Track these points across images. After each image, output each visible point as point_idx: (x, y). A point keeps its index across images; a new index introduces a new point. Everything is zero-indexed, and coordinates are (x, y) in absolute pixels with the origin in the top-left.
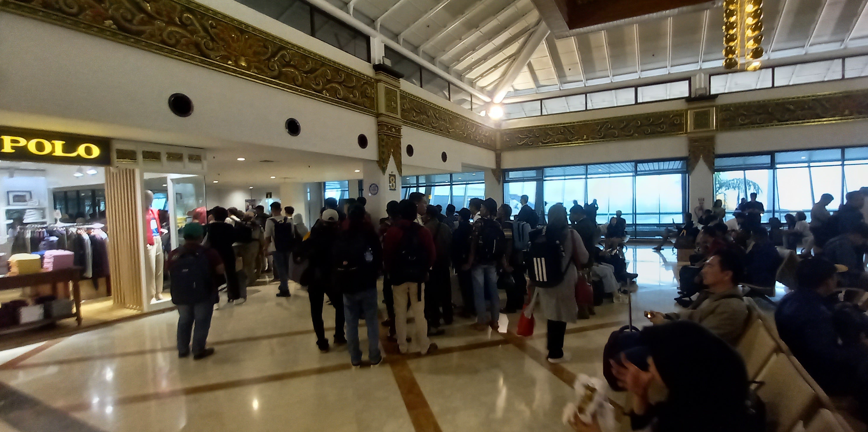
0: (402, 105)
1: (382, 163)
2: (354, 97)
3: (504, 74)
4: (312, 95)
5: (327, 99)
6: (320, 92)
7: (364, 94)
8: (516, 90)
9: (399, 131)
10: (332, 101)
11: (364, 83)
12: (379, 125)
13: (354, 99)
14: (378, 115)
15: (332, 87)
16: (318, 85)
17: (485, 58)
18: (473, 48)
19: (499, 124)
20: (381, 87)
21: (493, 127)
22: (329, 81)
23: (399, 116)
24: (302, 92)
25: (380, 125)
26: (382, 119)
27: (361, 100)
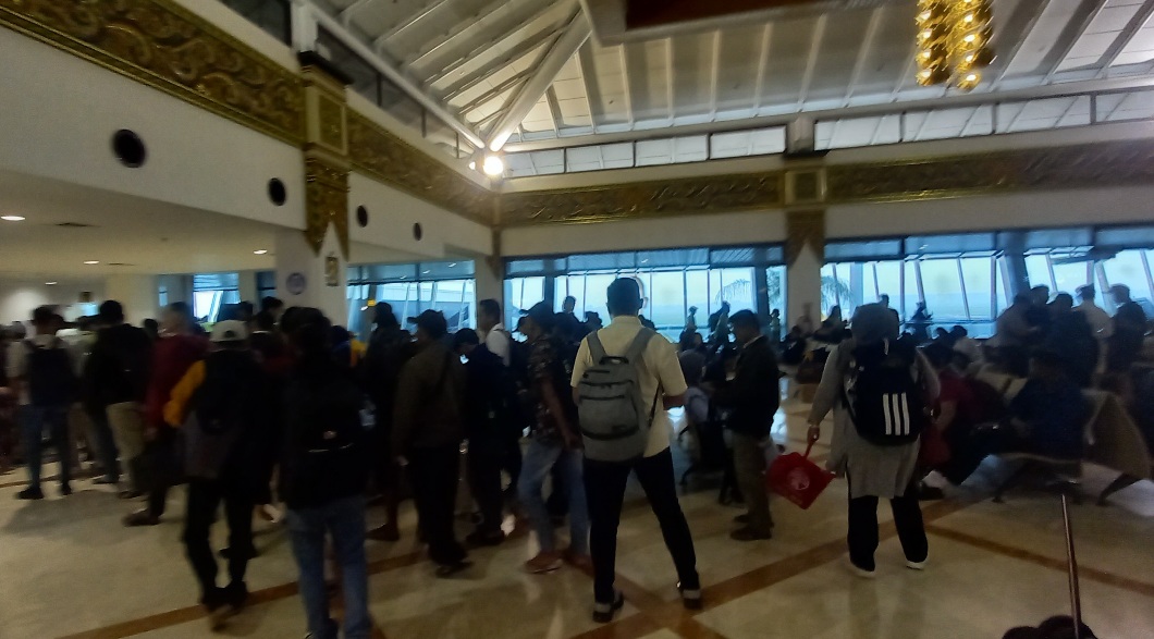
0: (351, 134)
1: (313, 236)
2: (262, 105)
3: (508, 105)
4: (175, 88)
5: (207, 102)
6: (192, 84)
7: (280, 103)
8: (524, 132)
9: (344, 178)
10: (216, 106)
11: (281, 84)
12: (308, 165)
13: (262, 110)
14: (306, 147)
15: (217, 80)
16: (187, 70)
17: (482, 73)
18: (464, 53)
19: (499, 183)
20: (313, 95)
21: (488, 188)
22: (211, 68)
23: (344, 152)
24: (151, 78)
25: (311, 166)
26: (312, 153)
27: (275, 114)
